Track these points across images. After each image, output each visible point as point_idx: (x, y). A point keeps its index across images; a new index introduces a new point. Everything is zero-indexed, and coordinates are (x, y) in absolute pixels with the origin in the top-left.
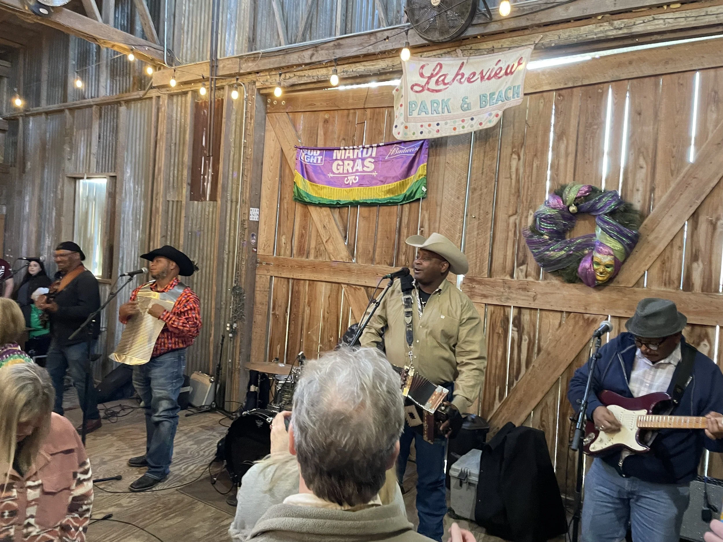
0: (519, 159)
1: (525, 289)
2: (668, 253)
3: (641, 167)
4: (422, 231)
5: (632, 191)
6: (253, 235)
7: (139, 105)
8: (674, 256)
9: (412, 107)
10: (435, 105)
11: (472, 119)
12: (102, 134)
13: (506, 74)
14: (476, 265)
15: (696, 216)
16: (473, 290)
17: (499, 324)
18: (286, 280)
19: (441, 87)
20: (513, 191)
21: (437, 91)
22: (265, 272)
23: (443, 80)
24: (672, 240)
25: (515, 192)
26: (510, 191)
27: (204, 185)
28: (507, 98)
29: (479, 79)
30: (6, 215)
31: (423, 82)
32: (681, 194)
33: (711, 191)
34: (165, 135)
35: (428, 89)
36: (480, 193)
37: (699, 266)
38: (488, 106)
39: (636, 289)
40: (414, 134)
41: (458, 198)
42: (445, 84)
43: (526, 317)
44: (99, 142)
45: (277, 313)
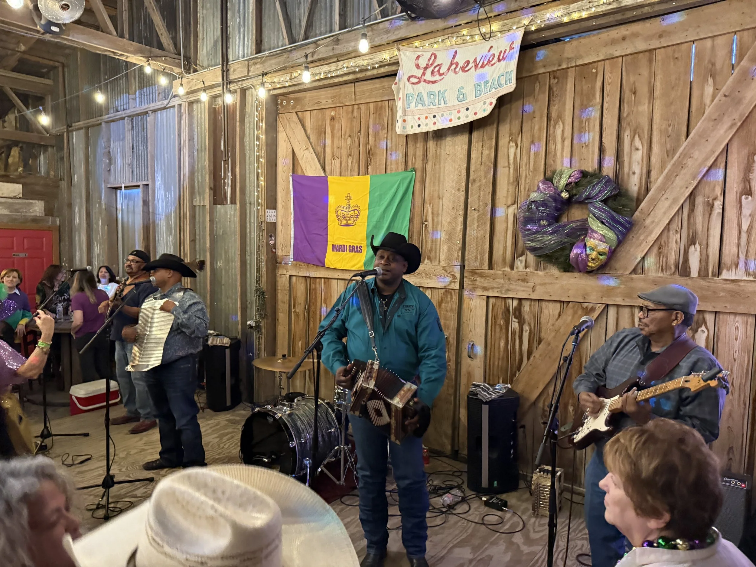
0: (517, 147)
1: (524, 280)
2: (664, 238)
3: (637, 149)
4: (426, 225)
5: (629, 174)
6: (271, 236)
7: (165, 114)
8: (670, 240)
9: (409, 99)
10: (432, 96)
11: (467, 109)
12: (135, 145)
13: (499, 60)
14: (477, 258)
15: (692, 197)
16: (474, 282)
17: (500, 316)
18: (304, 279)
19: (437, 78)
20: (511, 180)
21: (434, 82)
22: (285, 272)
23: (439, 71)
24: (669, 224)
25: (513, 181)
26: (509, 180)
27: (225, 189)
28: (500, 85)
29: (474, 68)
30: (60, 226)
31: (419, 73)
32: (677, 175)
33: (708, 171)
34: (187, 141)
35: (425, 81)
36: (479, 184)
37: (696, 250)
38: (482, 95)
39: (633, 276)
40: (412, 127)
41: (459, 190)
42: (441, 75)
43: (526, 307)
44: (133, 152)
45: (297, 310)
